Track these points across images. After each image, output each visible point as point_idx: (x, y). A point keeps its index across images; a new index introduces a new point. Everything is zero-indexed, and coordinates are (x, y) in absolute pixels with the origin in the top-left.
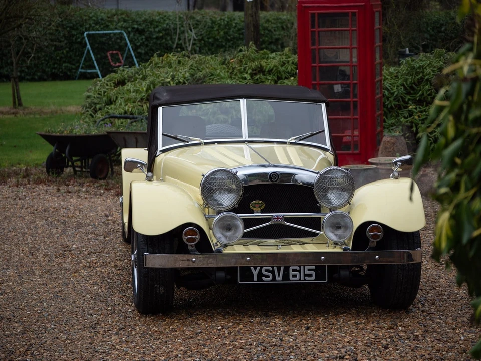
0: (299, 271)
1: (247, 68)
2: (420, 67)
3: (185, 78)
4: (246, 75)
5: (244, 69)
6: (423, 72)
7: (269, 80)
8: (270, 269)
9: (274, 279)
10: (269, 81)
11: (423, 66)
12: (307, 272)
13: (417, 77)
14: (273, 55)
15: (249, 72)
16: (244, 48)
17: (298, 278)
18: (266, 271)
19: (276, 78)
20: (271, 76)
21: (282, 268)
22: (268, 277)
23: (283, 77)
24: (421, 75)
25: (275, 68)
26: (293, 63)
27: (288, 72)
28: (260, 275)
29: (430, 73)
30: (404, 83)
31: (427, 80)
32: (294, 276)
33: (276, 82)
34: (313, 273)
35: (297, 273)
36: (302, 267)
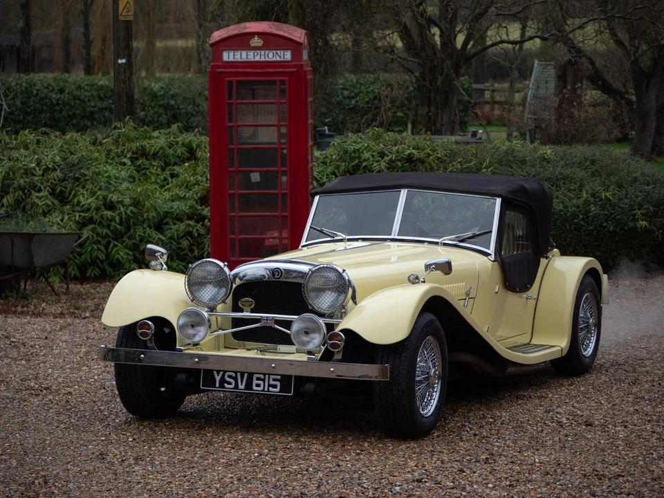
0: (264, 380)
1: (126, 150)
2: (354, 151)
3: (55, 163)
4: (125, 160)
5: (122, 152)
6: (360, 158)
7: (154, 166)
8: (234, 375)
9: (236, 387)
10: (155, 168)
11: (358, 150)
12: (272, 382)
13: (352, 164)
14: (156, 134)
15: (128, 156)
16: (119, 124)
17: (261, 388)
18: (229, 377)
19: (163, 164)
20: (157, 162)
21: (246, 375)
22: (230, 383)
23: (173, 163)
24: (357, 161)
25: (161, 151)
26: (183, 144)
27: (178, 157)
28: (223, 381)
29: (369, 158)
30: (336, 171)
31: (365, 167)
32: (258, 385)
33: (163, 169)
34: (278, 384)
35: (261, 382)
36: (267, 376)
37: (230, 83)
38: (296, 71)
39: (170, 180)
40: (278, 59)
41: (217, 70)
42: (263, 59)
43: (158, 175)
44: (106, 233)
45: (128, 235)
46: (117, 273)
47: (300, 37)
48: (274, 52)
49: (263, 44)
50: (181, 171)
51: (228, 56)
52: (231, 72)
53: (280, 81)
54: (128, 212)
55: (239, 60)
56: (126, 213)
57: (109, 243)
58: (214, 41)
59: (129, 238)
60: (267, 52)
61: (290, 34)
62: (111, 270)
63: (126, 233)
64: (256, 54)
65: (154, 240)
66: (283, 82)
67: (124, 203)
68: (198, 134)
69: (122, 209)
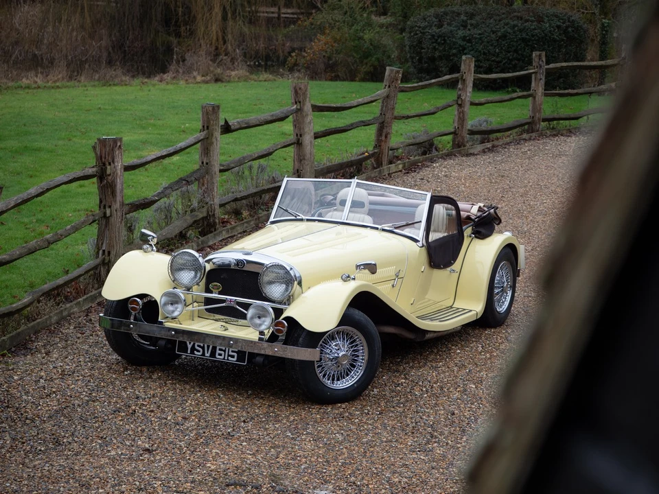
0: (225, 351)
8: (202, 345)
9: (203, 354)
12: (231, 353)
17: (222, 357)
18: (198, 346)
21: (211, 347)
28: (193, 349)
32: (220, 355)
34: (235, 354)
35: (223, 353)
36: (227, 348)
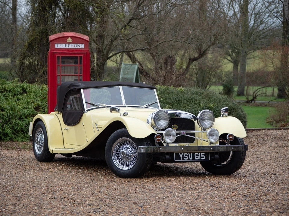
0: (199, 155)
8: (187, 154)
9: (189, 159)
12: (202, 156)
14: (8, 82)
17: (198, 159)
18: (186, 155)
20: (11, 94)
21: (192, 154)
22: (186, 158)
23: (17, 94)
28: (183, 157)
32: (197, 158)
33: (14, 97)
34: (204, 156)
35: (198, 156)
36: (200, 154)
37: (58, 57)
38: (87, 53)
39: (17, 101)
40: (79, 47)
41: (53, 52)
42: (72, 47)
43: (12, 99)
44: (3, 122)
45: (9, 122)
46: (6, 138)
47: (87, 39)
48: (77, 44)
49: (72, 41)
50: (22, 98)
51: (57, 46)
52: (59, 53)
53: (80, 57)
54: (10, 112)
55: (62, 47)
56: (9, 113)
57: (3, 125)
58: (51, 40)
59: (10, 123)
60: (74, 44)
61: (83, 37)
62: (3, 137)
63: (9, 121)
64: (69, 45)
65: (21, 124)
66: (81, 57)
67: (8, 109)
68: (26, 83)
69: (7, 111)
